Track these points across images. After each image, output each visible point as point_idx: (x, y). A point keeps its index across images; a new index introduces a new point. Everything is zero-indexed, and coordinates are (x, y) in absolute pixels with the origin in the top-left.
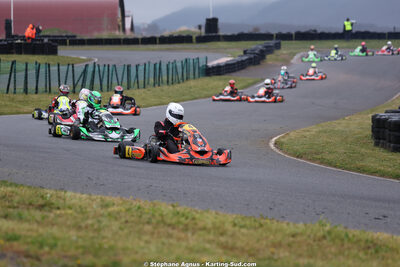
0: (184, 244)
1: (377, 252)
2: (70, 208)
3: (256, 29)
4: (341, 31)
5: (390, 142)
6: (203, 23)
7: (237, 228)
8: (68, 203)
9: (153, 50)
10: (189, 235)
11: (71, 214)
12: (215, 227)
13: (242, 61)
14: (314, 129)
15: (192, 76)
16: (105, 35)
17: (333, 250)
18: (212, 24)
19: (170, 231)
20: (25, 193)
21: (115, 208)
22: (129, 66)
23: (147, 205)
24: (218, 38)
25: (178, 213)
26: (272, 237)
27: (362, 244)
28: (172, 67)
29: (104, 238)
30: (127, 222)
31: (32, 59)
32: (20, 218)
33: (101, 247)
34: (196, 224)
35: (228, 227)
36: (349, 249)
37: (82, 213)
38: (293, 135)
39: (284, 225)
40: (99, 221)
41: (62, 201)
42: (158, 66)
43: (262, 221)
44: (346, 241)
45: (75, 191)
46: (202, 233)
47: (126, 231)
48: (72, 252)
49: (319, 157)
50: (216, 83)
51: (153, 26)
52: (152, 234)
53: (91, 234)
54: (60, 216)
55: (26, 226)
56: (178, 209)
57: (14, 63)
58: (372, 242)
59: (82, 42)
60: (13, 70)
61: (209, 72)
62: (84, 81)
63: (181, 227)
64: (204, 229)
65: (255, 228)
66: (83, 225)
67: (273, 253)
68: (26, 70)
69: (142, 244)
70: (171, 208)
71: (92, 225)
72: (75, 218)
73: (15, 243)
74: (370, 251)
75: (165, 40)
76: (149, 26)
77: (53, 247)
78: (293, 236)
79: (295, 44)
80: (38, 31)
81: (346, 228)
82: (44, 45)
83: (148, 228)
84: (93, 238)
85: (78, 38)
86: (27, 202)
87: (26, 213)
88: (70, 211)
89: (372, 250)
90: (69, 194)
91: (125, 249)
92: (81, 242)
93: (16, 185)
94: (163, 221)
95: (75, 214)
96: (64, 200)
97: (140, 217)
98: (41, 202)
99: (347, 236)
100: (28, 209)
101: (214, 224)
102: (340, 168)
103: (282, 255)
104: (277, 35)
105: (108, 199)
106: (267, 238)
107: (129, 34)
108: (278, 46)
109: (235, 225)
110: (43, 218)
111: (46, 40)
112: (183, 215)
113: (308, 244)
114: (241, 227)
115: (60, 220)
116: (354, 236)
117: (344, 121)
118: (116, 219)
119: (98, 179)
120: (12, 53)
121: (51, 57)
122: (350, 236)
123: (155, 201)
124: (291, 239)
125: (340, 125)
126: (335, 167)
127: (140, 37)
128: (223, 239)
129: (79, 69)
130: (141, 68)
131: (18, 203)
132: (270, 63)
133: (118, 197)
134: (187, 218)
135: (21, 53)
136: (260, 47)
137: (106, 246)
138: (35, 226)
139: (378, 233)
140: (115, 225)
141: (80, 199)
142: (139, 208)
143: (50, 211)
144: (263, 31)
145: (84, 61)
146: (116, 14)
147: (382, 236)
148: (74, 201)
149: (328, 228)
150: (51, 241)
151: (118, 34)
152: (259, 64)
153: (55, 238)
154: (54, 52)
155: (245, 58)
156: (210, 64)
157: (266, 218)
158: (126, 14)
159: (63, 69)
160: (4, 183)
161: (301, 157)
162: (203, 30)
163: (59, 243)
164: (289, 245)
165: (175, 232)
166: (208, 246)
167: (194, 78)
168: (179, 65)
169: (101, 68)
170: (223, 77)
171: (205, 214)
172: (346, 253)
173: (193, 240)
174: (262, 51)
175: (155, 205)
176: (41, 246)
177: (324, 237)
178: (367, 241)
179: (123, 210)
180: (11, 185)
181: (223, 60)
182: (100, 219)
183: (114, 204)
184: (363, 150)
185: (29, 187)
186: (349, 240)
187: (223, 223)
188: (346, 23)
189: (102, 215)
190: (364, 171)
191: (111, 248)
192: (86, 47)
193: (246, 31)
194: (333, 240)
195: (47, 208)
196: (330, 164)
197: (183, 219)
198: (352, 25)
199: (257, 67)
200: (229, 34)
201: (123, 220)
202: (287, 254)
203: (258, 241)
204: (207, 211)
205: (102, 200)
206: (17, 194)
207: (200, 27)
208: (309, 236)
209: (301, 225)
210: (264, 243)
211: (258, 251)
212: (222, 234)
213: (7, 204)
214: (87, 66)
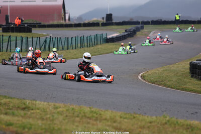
0: (95, 127)
1: (192, 130)
2: (38, 109)
3: (131, 19)
4: (174, 20)
5: (199, 75)
6: (105, 16)
7: (122, 119)
8: (37, 107)
9: (80, 30)
10: (98, 122)
11: (39, 113)
12: (111, 118)
13: (124, 35)
14: (161, 69)
15: (99, 43)
16: (55, 23)
17: (171, 129)
18: (109, 17)
19: (89, 121)
20: (16, 102)
21: (61, 109)
22: (68, 38)
23: (77, 108)
24: (112, 24)
25: (92, 111)
26: (140, 123)
27: (185, 127)
28: (89, 39)
29: (55, 124)
30: (67, 116)
31: (19, 35)
32: (13, 114)
33: (54, 129)
34: (101, 117)
35: (118, 118)
36: (178, 129)
37: (45, 112)
38: (150, 72)
39: (146, 117)
40: (53, 116)
41: (34, 106)
42: (82, 38)
43: (135, 115)
44: (177, 125)
45: (41, 101)
46: (105, 121)
47: (67, 121)
48: (39, 131)
49: (163, 83)
50: (111, 46)
51: (80, 18)
52: (80, 122)
53: (49, 122)
54: (33, 113)
55: (16, 118)
56: (93, 110)
57: (10, 36)
58: (190, 125)
59: (44, 26)
60: (9, 40)
61: (108, 41)
62: (45, 46)
63: (94, 118)
64: (106, 119)
65: (131, 119)
66: (45, 118)
67: (140, 131)
68: (16, 40)
69: (74, 127)
70: (89, 109)
71: (49, 118)
72: (41, 114)
73: (11, 127)
74: (189, 130)
75: (85, 25)
76: (78, 18)
77: (30, 129)
78: (151, 123)
79: (151, 26)
80: (22, 21)
81: (177, 118)
82: (25, 27)
83: (77, 119)
84: (50, 124)
85: (42, 24)
86: (17, 107)
87: (16, 112)
88: (38, 111)
89: (190, 130)
90: (37, 102)
91: (66, 130)
92: (44, 127)
93: (11, 98)
94: (85, 116)
95: (41, 112)
96: (35, 105)
97: (74, 114)
98: (24, 106)
99: (177, 122)
100: (17, 110)
101: (110, 117)
102: (174, 88)
103: (145, 132)
104: (142, 22)
105: (57, 105)
106: (137, 124)
107: (67, 22)
108: (142, 28)
109: (121, 117)
110: (25, 114)
111: (26, 25)
112: (95, 112)
113: (158, 127)
114: (124, 118)
115: (33, 115)
116: (181, 123)
117: (176, 65)
118: (61, 115)
119: (52, 94)
120: (9, 32)
121: (28, 33)
122: (179, 122)
123: (81, 106)
124: (149, 124)
125: (174, 67)
126: (171, 88)
127: (73, 23)
128: (115, 124)
129: (43, 39)
130: (74, 39)
131: (12, 107)
132: (138, 36)
133: (63, 104)
134: (97, 114)
135: (13, 32)
136: (133, 28)
137: (56, 128)
138: (21, 118)
139: (193, 121)
140: (61, 118)
141: (43, 104)
142: (73, 109)
143: (28, 111)
144: (135, 20)
145: (45, 35)
146: (61, 12)
147: (195, 122)
148: (40, 106)
149: (168, 119)
150: (29, 126)
151: (62, 22)
152: (133, 36)
153: (31, 124)
154: (30, 31)
155: (126, 34)
156: (108, 37)
157: (137, 114)
158: (66, 12)
159: (35, 39)
160: (5, 97)
161: (154, 84)
162: (105, 20)
163: (33, 127)
164: (148, 127)
165: (91, 121)
166: (107, 128)
167: (100, 44)
168: (93, 37)
169: (54, 39)
170: (115, 43)
171: (106, 112)
172: (177, 131)
173: (100, 125)
174: (134, 30)
175: (81, 108)
176: (24, 128)
177: (166, 123)
178: (187, 125)
179: (65, 110)
180: (9, 98)
181: (115, 35)
182: (54, 114)
183: (60, 107)
184: (185, 80)
185: (18, 99)
186: (178, 124)
187: (115, 116)
188: (176, 16)
189: (54, 113)
190: (186, 90)
191: (59, 129)
192: (46, 29)
193: (126, 20)
194: (170, 125)
195: (27, 109)
196: (169, 87)
197: (95, 115)
198: (179, 17)
199: (132, 38)
200: (118, 22)
201: (65, 115)
202: (147, 132)
203: (133, 125)
204: (107, 110)
205: (54, 105)
206: (12, 102)
207: (103, 18)
208: (158, 123)
209: (154, 118)
210: (136, 126)
211: (133, 130)
212: (115, 122)
213: (7, 107)
214: (46, 38)
